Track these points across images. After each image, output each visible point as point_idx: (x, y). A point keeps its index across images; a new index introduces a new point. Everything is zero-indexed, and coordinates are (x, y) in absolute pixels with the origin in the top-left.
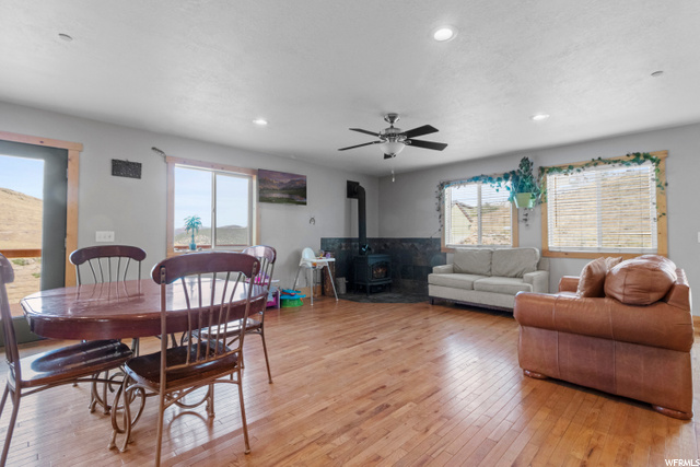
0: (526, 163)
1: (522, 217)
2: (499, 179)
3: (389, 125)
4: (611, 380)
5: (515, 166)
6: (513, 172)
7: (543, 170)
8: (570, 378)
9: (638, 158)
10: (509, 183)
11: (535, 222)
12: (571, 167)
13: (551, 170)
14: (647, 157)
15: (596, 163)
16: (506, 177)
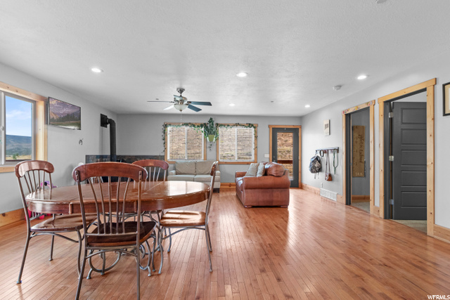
0: (211, 121)
1: (208, 145)
2: (198, 126)
3: (179, 95)
4: (272, 201)
5: (206, 121)
6: (205, 124)
7: (217, 124)
8: (261, 204)
9: (250, 125)
10: (203, 129)
11: (214, 148)
12: (228, 125)
13: (221, 125)
14: (252, 125)
15: (237, 125)
16: (202, 126)
